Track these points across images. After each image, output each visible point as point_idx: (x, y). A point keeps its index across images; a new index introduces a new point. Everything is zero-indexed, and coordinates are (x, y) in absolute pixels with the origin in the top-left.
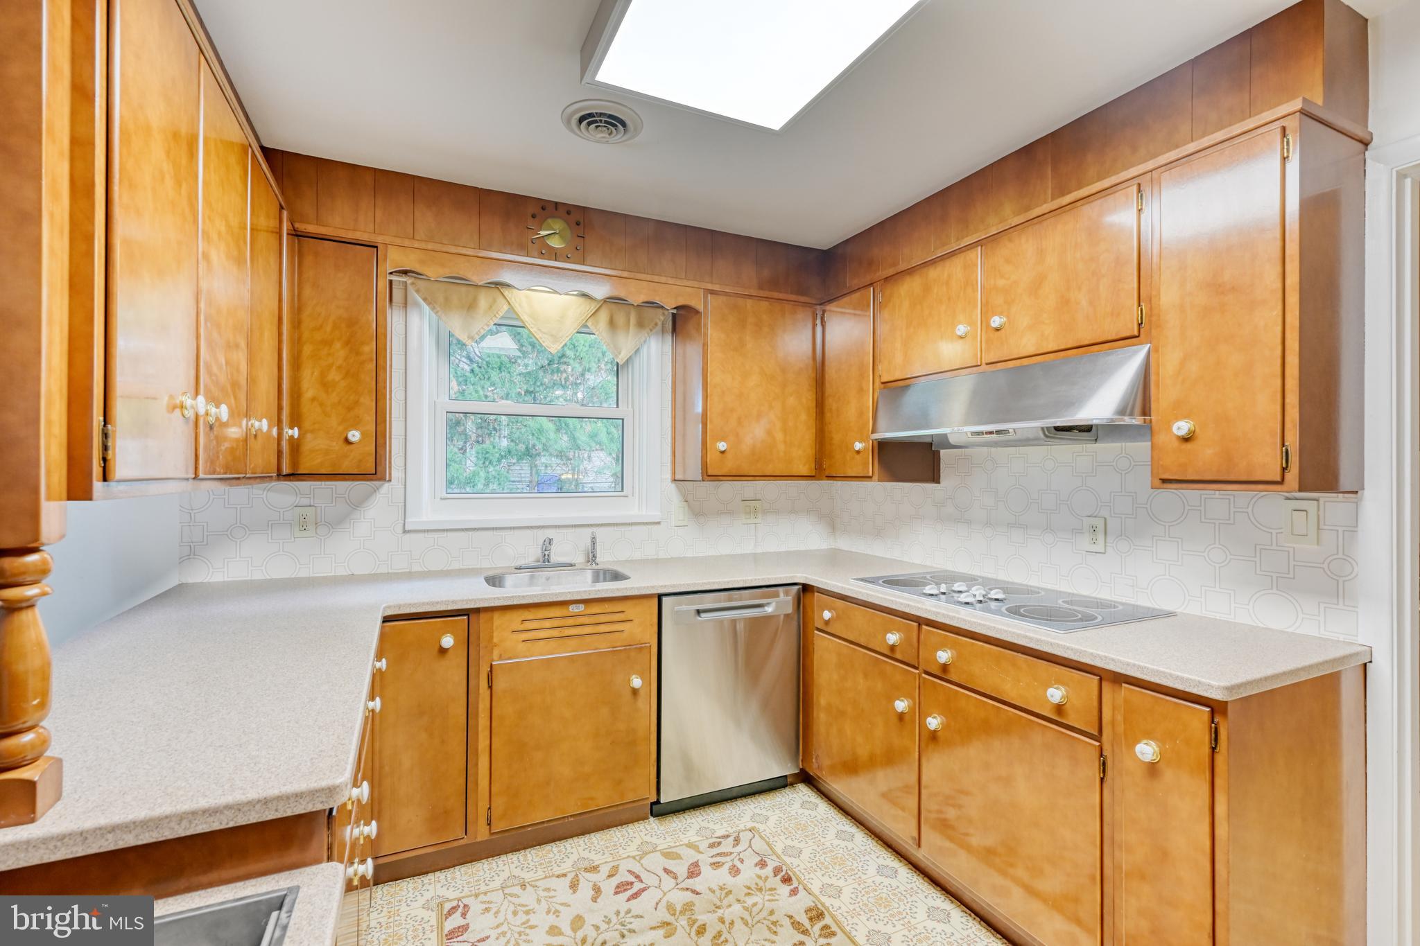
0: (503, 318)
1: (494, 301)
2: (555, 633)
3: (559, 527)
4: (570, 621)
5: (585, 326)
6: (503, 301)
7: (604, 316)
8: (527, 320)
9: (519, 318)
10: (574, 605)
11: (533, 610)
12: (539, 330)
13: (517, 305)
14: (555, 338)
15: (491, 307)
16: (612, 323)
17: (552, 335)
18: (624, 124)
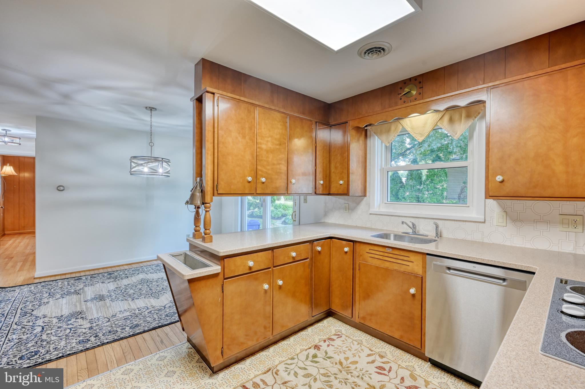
0: (401, 132)
1: (397, 126)
2: (381, 257)
3: (426, 218)
4: (386, 255)
5: (436, 125)
6: (401, 125)
7: (446, 118)
8: (410, 130)
9: (407, 131)
10: (388, 248)
11: (373, 246)
12: (415, 133)
13: (405, 125)
14: (421, 135)
15: (396, 129)
16: (451, 121)
17: (420, 134)
18: (383, 49)
